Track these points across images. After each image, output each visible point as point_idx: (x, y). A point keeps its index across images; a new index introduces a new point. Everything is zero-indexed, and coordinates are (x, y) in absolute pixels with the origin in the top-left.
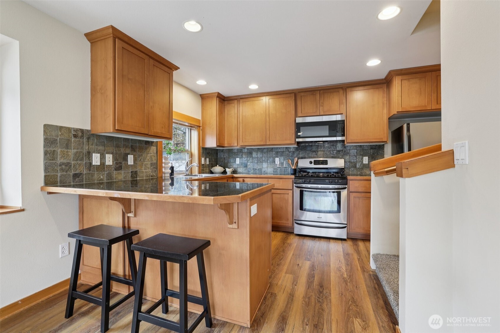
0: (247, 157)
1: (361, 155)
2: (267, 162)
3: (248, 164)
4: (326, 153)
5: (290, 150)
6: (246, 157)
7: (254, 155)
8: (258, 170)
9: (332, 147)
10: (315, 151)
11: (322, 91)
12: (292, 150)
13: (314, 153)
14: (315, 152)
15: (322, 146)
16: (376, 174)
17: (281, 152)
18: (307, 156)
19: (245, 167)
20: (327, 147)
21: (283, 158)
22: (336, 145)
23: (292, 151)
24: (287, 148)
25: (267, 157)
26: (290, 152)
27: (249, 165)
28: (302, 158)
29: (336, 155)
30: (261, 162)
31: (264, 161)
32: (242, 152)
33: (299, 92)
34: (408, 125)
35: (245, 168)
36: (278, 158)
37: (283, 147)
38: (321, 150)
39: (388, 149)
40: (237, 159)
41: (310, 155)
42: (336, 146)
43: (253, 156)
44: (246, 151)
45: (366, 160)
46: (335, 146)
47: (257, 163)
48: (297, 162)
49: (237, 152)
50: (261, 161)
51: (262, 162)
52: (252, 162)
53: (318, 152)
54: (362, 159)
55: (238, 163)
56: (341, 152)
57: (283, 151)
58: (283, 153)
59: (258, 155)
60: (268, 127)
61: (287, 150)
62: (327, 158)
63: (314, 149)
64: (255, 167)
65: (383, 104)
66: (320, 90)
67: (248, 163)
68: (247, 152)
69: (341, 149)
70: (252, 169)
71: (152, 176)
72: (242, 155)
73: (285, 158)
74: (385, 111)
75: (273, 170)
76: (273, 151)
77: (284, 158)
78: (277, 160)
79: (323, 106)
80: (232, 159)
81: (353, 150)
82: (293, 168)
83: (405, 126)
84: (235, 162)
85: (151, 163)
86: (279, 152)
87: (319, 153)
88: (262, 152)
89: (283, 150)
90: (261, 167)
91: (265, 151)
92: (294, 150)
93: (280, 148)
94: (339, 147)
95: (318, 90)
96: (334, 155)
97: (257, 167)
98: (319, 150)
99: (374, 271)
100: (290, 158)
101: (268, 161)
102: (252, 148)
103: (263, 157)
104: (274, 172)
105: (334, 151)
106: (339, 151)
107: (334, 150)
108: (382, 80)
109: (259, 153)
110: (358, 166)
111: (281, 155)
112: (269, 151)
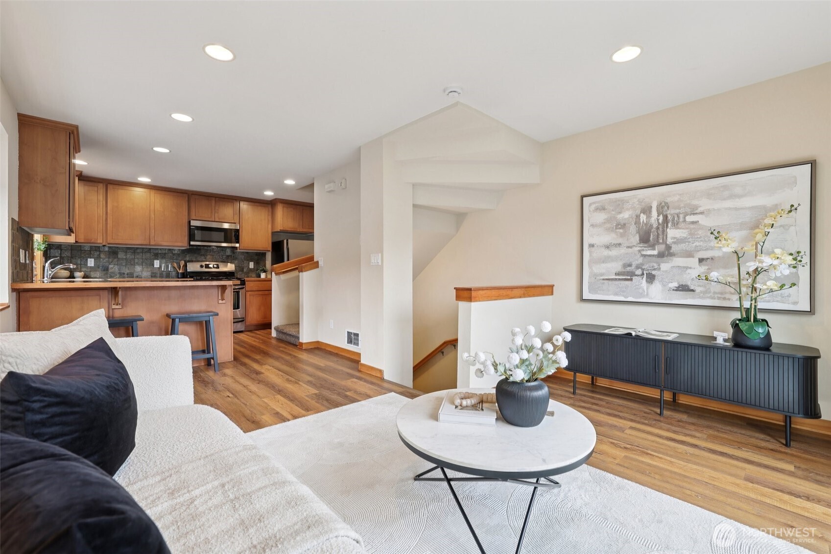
0: (109, 258)
1: (247, 260)
2: (142, 265)
3: (111, 266)
4: (216, 258)
5: (174, 252)
6: (108, 257)
7: (121, 255)
8: (127, 275)
9: (222, 252)
10: (204, 255)
11: (217, 199)
12: (176, 252)
13: (203, 257)
15: (211, 250)
16: (276, 274)
17: (162, 253)
18: (196, 259)
19: (104, 270)
20: (216, 251)
21: (164, 260)
23: (176, 254)
24: (170, 250)
25: (142, 259)
26: (174, 254)
27: (112, 268)
28: (189, 261)
29: (227, 260)
30: (132, 265)
31: (137, 263)
32: (100, 251)
33: (193, 194)
34: (287, 240)
35: (105, 272)
36: (158, 261)
37: (166, 249)
38: (211, 254)
39: (269, 257)
40: (89, 260)
41: (199, 259)
42: (225, 251)
43: (119, 256)
44: (107, 249)
45: (251, 265)
47: (126, 265)
48: (185, 266)
49: (90, 251)
50: (132, 263)
51: (135, 265)
52: (117, 265)
53: (208, 256)
54: (249, 264)
55: (93, 265)
56: (231, 258)
57: (166, 253)
58: (165, 255)
59: (128, 256)
61: (170, 252)
63: (203, 252)
64: (123, 272)
65: (268, 220)
66: (216, 197)
68: (108, 251)
69: (230, 254)
70: (117, 273)
72: (100, 254)
73: (169, 261)
74: (270, 226)
75: (150, 274)
76: (150, 252)
77: (166, 261)
78: (157, 263)
79: (218, 213)
80: (80, 260)
81: (241, 256)
82: (181, 271)
83: (285, 241)
84: (86, 264)
86: (160, 253)
88: (134, 252)
89: (164, 252)
90: (132, 272)
91: (138, 251)
92: (179, 253)
93: (160, 249)
94: (228, 252)
95: (213, 197)
96: (225, 259)
97: (126, 271)
98: (208, 254)
99: (275, 338)
100: (175, 261)
101: (144, 264)
102: (118, 247)
103: (134, 258)
104: (152, 276)
105: (224, 256)
107: (223, 254)
108: (268, 201)
109: (130, 253)
110: (245, 270)
111: (162, 258)
112: (145, 252)
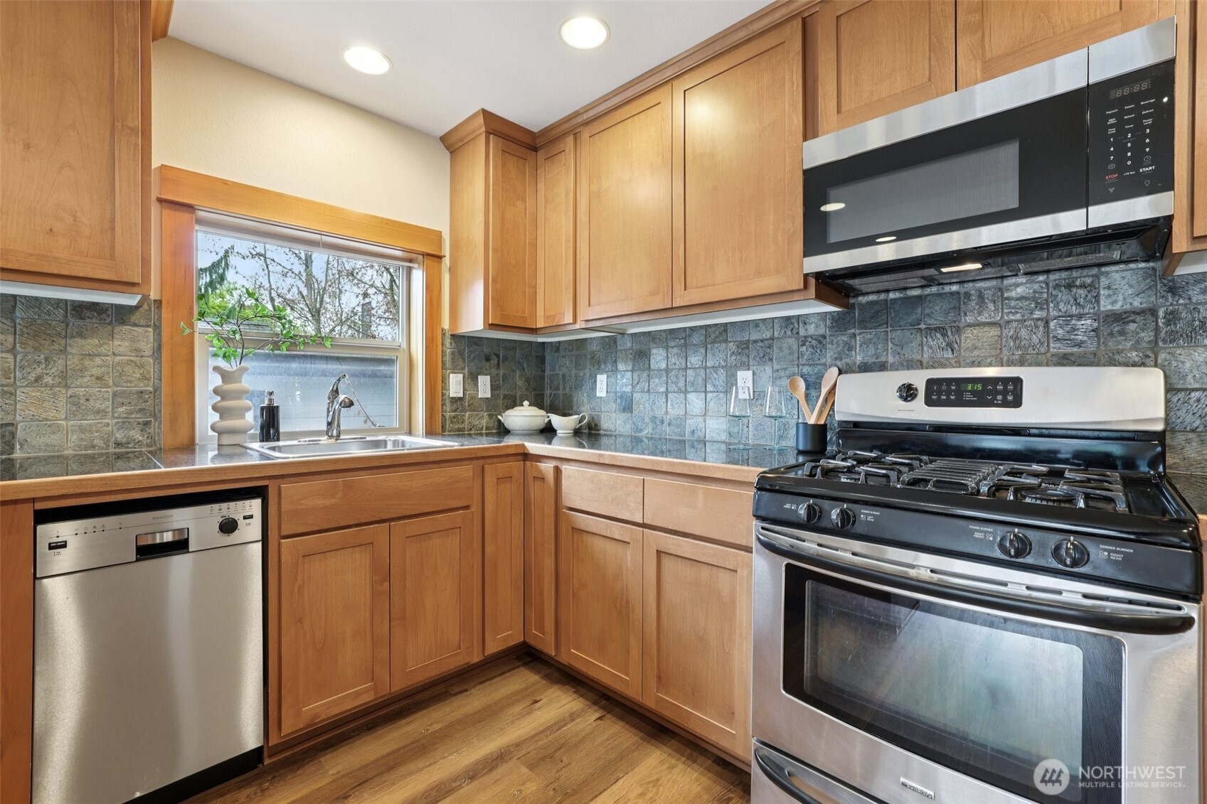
0: (632, 371)
2: (706, 392)
3: (637, 397)
4: (1016, 338)
5: (802, 333)
6: (630, 368)
7: (658, 358)
8: (669, 425)
9: (1063, 295)
10: (942, 330)
12: (811, 330)
13: (940, 340)
14: (944, 335)
15: (988, 294)
17: (762, 341)
18: (891, 359)
19: (624, 410)
20: (1021, 298)
21: (768, 370)
22: (1097, 277)
23: (811, 337)
24: (788, 320)
25: (706, 368)
26: (803, 340)
27: (639, 403)
28: (862, 369)
29: (1091, 346)
30: (680, 390)
31: (693, 384)
32: (617, 351)
35: (627, 414)
36: (750, 373)
37: (773, 320)
38: (982, 319)
40: (599, 377)
41: (910, 351)
42: (1091, 287)
43: (653, 364)
44: (628, 344)
46: (1083, 286)
47: (667, 393)
49: (602, 352)
50: (681, 384)
51: (686, 392)
52: (649, 391)
53: (958, 330)
55: (604, 394)
56: (1132, 327)
57: (772, 339)
58: (770, 347)
59: (672, 360)
60: (679, 224)
61: (789, 333)
62: (1022, 362)
63: (936, 315)
64: (659, 413)
67: (635, 395)
68: (632, 349)
69: (1135, 303)
70: (647, 420)
71: (118, 444)
72: (615, 361)
73: (782, 373)
75: (725, 428)
76: (726, 341)
77: (773, 371)
78: (745, 380)
82: (812, 421)
84: (594, 391)
85: (115, 395)
86: (756, 341)
87: (969, 337)
88: (685, 345)
89: (768, 335)
90: (682, 414)
91: (696, 339)
92: (821, 331)
93: (756, 324)
94: (1120, 288)
96: (1079, 345)
97: (667, 413)
98: (969, 319)
100: (805, 370)
101: (709, 388)
102: (649, 333)
103: (686, 368)
104: (730, 435)
105: (1080, 317)
106: (1119, 318)
107: (1074, 310)
109: (675, 350)
111: (766, 358)
112: (713, 342)
